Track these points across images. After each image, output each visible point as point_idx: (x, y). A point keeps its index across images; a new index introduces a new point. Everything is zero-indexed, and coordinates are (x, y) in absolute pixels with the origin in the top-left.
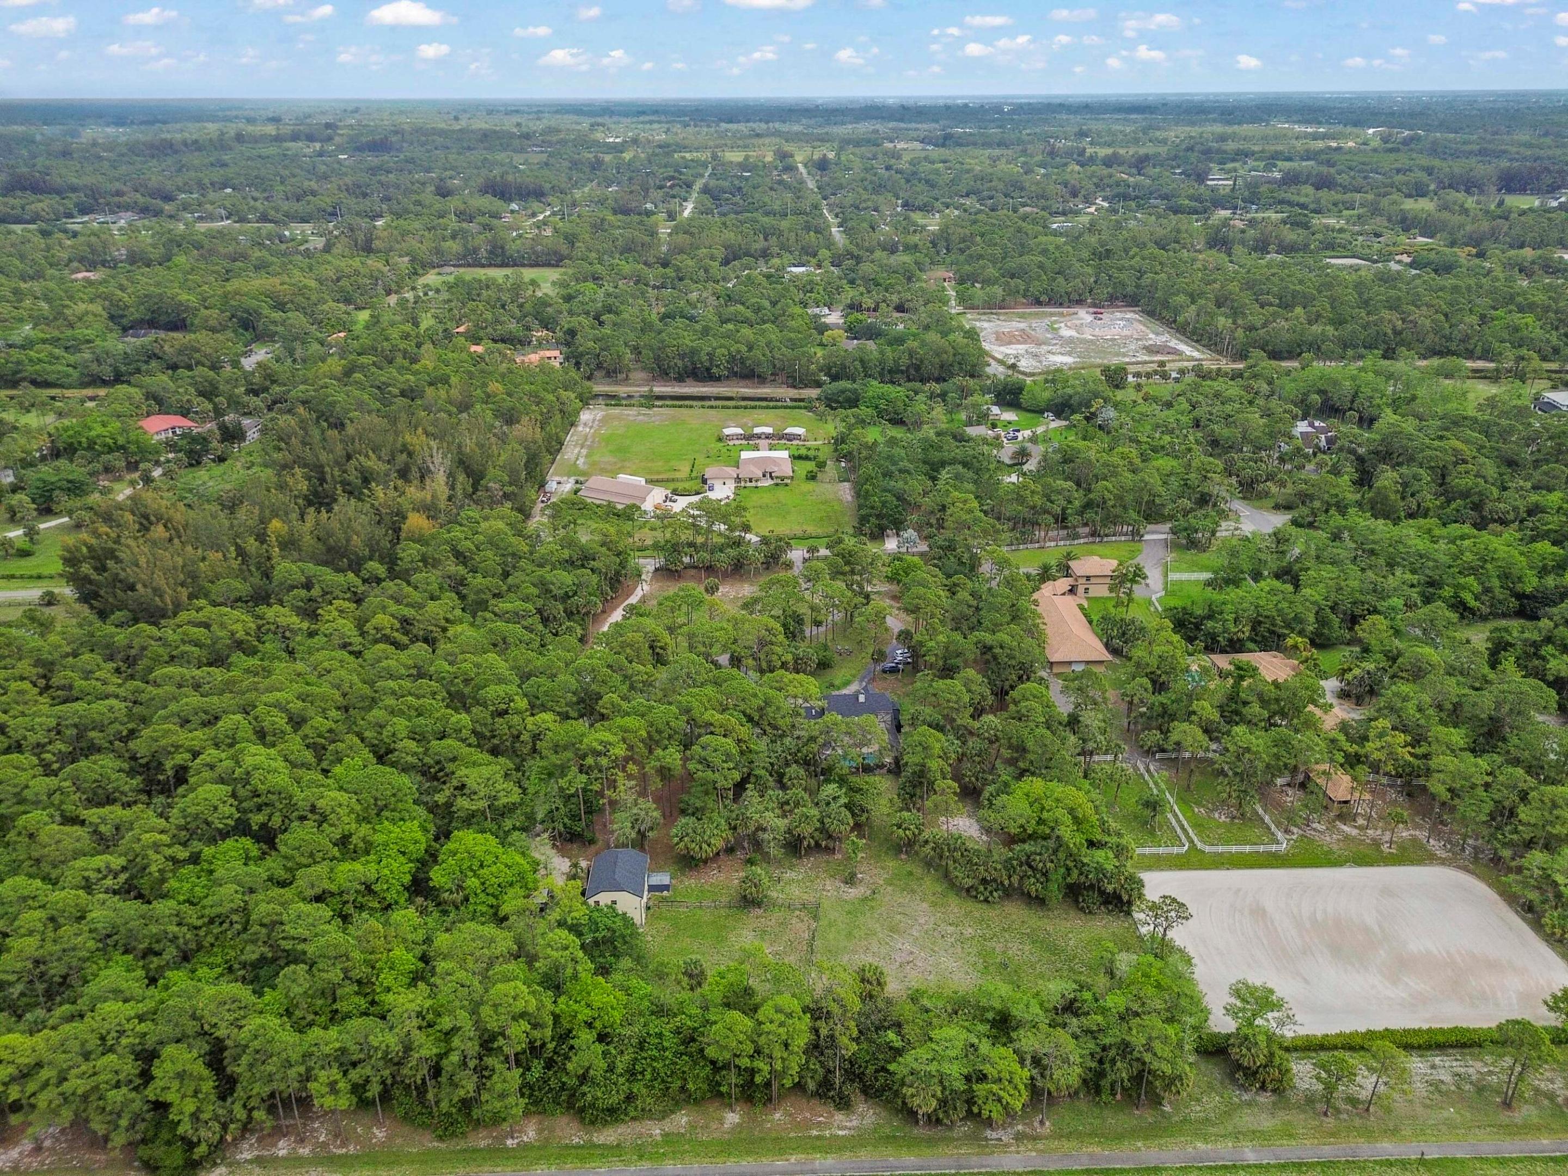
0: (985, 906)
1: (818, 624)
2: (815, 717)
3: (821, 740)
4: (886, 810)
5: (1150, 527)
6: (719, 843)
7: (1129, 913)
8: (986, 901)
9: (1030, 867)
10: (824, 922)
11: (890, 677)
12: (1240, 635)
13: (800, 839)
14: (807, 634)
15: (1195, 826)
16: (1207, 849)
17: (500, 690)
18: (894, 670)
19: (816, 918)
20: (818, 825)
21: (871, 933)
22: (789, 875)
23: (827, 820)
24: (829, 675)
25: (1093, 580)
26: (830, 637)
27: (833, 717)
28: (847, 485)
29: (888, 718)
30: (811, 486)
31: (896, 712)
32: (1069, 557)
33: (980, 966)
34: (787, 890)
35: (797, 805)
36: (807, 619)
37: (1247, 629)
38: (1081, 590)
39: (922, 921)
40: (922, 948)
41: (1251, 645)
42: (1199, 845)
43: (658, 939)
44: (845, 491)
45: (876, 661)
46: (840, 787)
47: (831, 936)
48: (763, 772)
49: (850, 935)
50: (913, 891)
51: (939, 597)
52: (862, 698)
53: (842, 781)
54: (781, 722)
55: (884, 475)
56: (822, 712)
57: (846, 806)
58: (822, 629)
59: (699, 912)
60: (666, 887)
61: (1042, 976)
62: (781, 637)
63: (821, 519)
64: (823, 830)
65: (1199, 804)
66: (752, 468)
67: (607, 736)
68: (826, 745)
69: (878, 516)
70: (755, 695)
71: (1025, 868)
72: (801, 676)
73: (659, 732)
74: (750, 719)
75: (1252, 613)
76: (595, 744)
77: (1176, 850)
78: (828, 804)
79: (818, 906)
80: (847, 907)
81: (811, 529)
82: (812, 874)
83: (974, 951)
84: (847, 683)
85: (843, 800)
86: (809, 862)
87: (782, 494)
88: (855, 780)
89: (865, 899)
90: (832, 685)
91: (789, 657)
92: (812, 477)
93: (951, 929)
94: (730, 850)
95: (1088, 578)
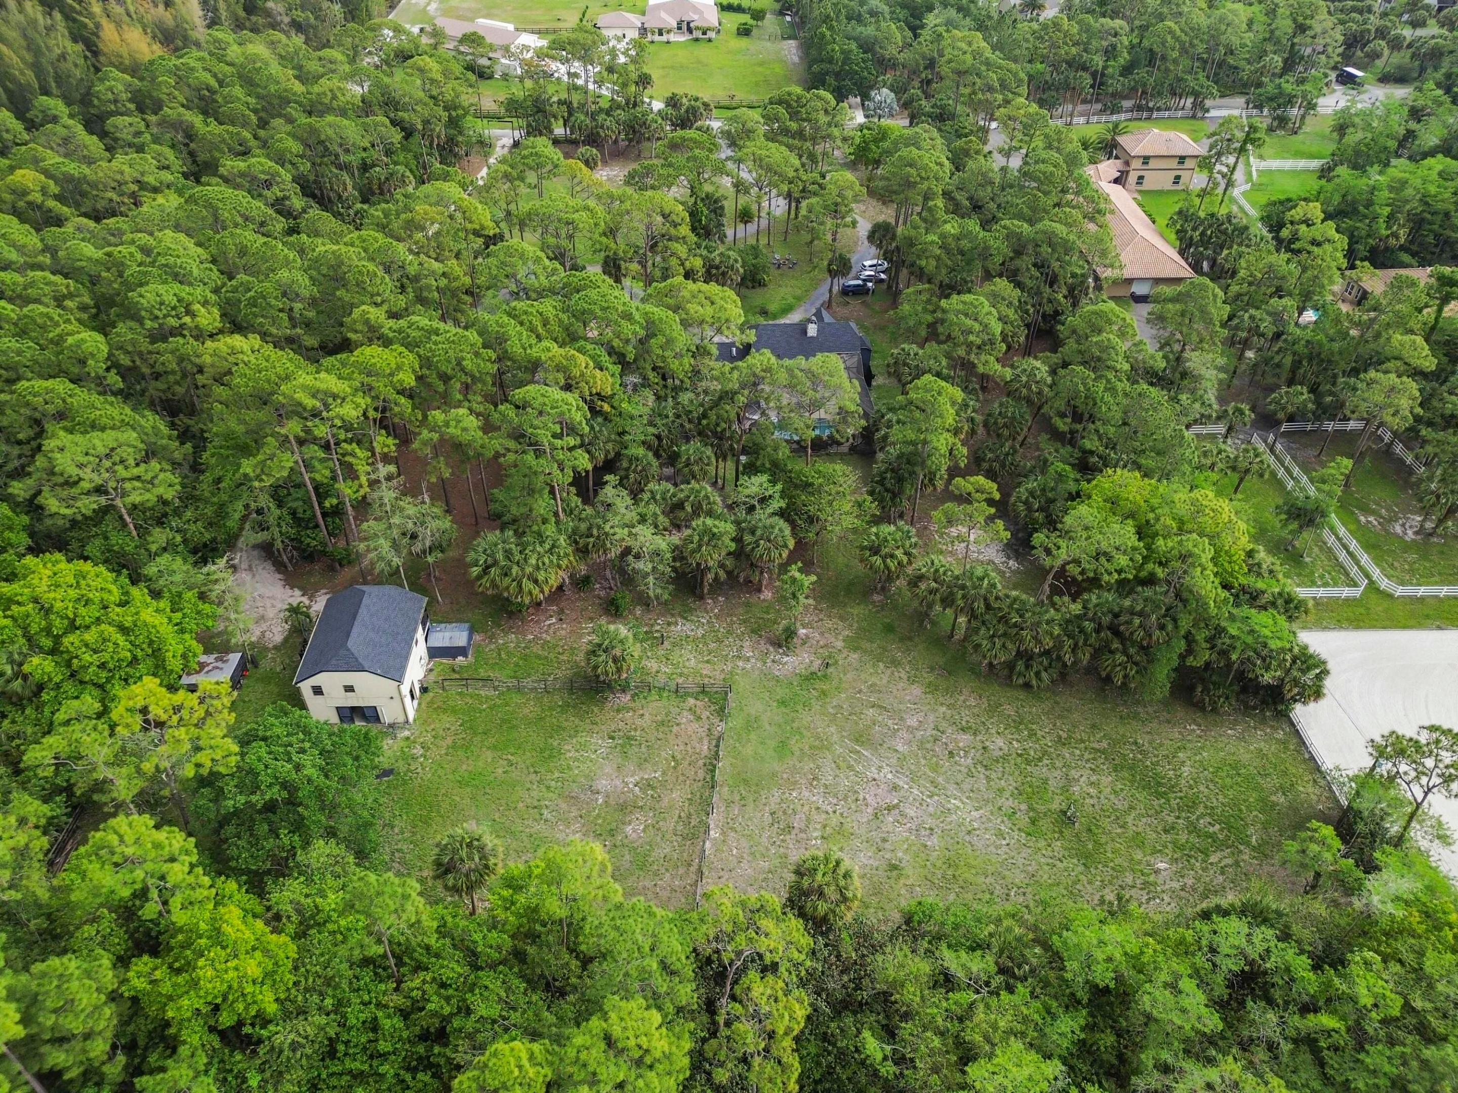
0: (1022, 695)
1: (745, 216)
2: (732, 359)
3: (742, 399)
4: (850, 521)
5: (1219, 101)
6: (555, 578)
7: (1284, 716)
8: (1027, 686)
9: (1117, 633)
10: (736, 722)
11: (855, 303)
12: (1392, 242)
13: (701, 571)
14: (730, 232)
15: (1368, 547)
16: (1400, 591)
17: (169, 292)
18: (859, 292)
19: (721, 713)
20: (733, 546)
21: (821, 746)
22: (681, 628)
23: (748, 538)
24: (758, 297)
25: (1153, 164)
26: (763, 241)
27: (763, 358)
28: (793, 43)
29: (855, 360)
30: (744, 42)
31: (866, 353)
32: (1116, 129)
33: (1023, 820)
34: (675, 657)
35: (697, 511)
36: (729, 206)
37: (1403, 233)
38: (1132, 177)
39: (912, 722)
40: (914, 778)
41: (1406, 257)
42: (1384, 584)
43: (434, 753)
44: (790, 50)
45: (833, 274)
46: (773, 482)
47: (749, 750)
48: (641, 451)
49: (782, 747)
50: (895, 663)
51: (941, 165)
52: (812, 330)
53: (776, 471)
54: (674, 365)
55: (849, 18)
56: (746, 350)
57: (781, 513)
58: (752, 228)
59: (516, 699)
60: (461, 651)
61: (1138, 841)
62: (685, 230)
63: (757, 84)
64: (741, 554)
65: (1367, 511)
66: (663, 15)
67: (329, 381)
68: (753, 405)
69: (837, 75)
70: (628, 316)
71: (1106, 634)
72: (713, 288)
73: (445, 378)
74: (620, 358)
75: (1414, 205)
76: (300, 396)
77: (1346, 592)
78: (751, 509)
79: (727, 689)
80: (781, 692)
81: (741, 96)
82: (721, 628)
83: (1010, 784)
84: (787, 310)
85: (777, 504)
86: (714, 605)
87: (703, 52)
88: (798, 466)
89: (810, 677)
90: (764, 313)
91: (698, 263)
92: (744, 32)
93: (965, 739)
94: (581, 583)
95: (1146, 159)
